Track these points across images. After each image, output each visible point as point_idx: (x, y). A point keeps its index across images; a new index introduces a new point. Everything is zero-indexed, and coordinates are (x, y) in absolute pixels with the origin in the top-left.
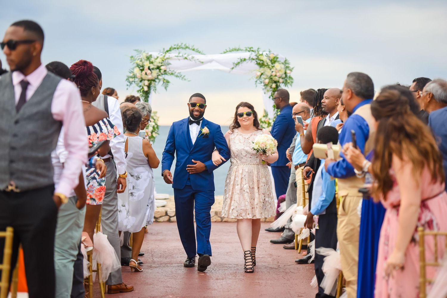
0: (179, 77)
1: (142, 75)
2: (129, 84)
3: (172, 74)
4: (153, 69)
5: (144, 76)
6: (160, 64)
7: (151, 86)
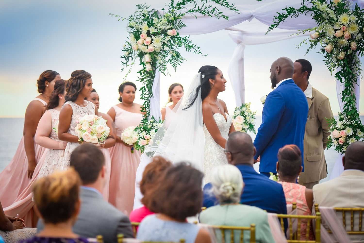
1: (138, 45)
6: (168, 27)
7: (156, 63)
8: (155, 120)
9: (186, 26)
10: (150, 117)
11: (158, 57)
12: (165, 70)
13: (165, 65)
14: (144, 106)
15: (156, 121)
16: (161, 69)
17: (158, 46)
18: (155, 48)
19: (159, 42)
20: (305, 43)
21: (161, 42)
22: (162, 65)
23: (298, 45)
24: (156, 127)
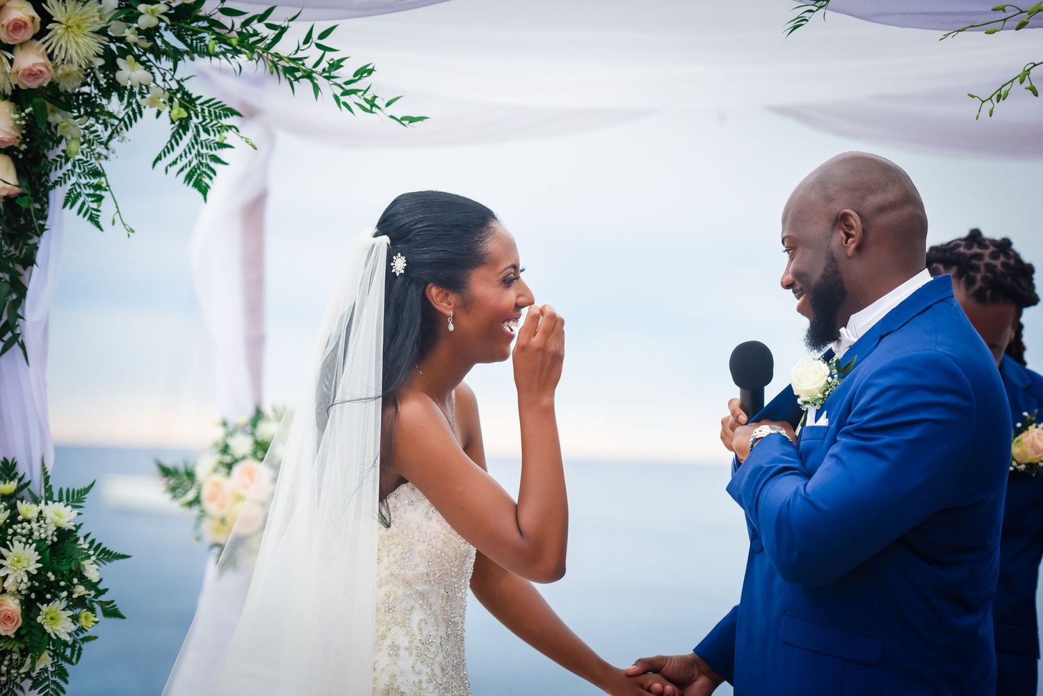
7: (51, 155)
8: (25, 481)
11: (71, 125)
12: (99, 199)
13: (97, 173)
15: (26, 490)
16: (76, 191)
17: (75, 58)
18: (56, 67)
19: (86, 32)
20: (1027, 84)
21: (97, 33)
22: (84, 171)
23: (990, 98)
24: (35, 525)
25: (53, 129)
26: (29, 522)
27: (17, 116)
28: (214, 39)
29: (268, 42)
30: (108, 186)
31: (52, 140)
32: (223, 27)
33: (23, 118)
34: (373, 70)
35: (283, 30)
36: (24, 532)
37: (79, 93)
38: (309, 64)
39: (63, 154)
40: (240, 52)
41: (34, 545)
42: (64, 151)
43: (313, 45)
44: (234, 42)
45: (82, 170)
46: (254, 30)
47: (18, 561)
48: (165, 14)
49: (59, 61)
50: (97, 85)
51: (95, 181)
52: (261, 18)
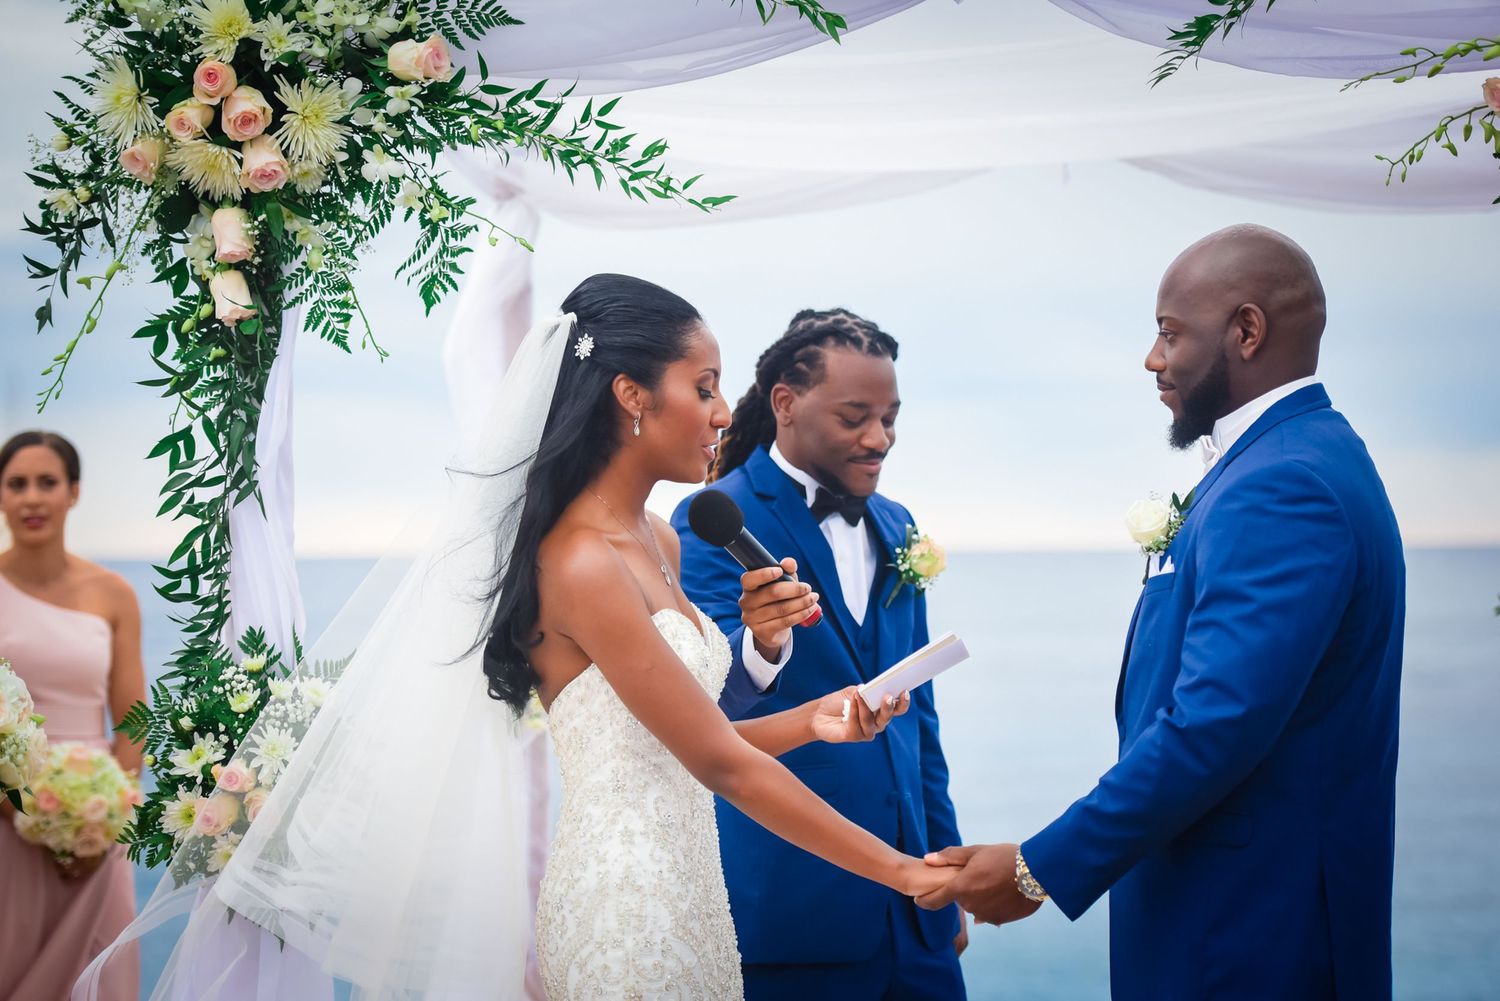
0: (590, 161)
1: (169, 141)
2: (52, 256)
3: (515, 125)
4: (294, 70)
5: (198, 161)
6: (386, 23)
7: (290, 269)
8: (275, 653)
9: (511, 21)
10: (228, 638)
11: (310, 234)
12: (347, 318)
13: (344, 286)
14: (182, 563)
15: (276, 664)
16: (319, 309)
17: (315, 153)
18: (292, 165)
19: (326, 122)
20: (1444, 141)
21: (339, 122)
22: (329, 285)
23: (1402, 160)
24: (290, 706)
25: (290, 238)
26: (283, 702)
27: (249, 225)
28: (476, 123)
29: (540, 122)
30: (356, 302)
31: (290, 250)
32: (486, 107)
33: (257, 227)
34: (665, 147)
35: (557, 107)
36: (278, 714)
37: (319, 195)
38: (589, 145)
39: (304, 267)
40: (507, 137)
41: (291, 730)
42: (304, 263)
43: (593, 122)
44: (500, 125)
45: (327, 284)
46: (523, 109)
47: (273, 750)
48: (417, 96)
49: (295, 158)
50: (340, 184)
51: (340, 297)
52: (530, 95)
